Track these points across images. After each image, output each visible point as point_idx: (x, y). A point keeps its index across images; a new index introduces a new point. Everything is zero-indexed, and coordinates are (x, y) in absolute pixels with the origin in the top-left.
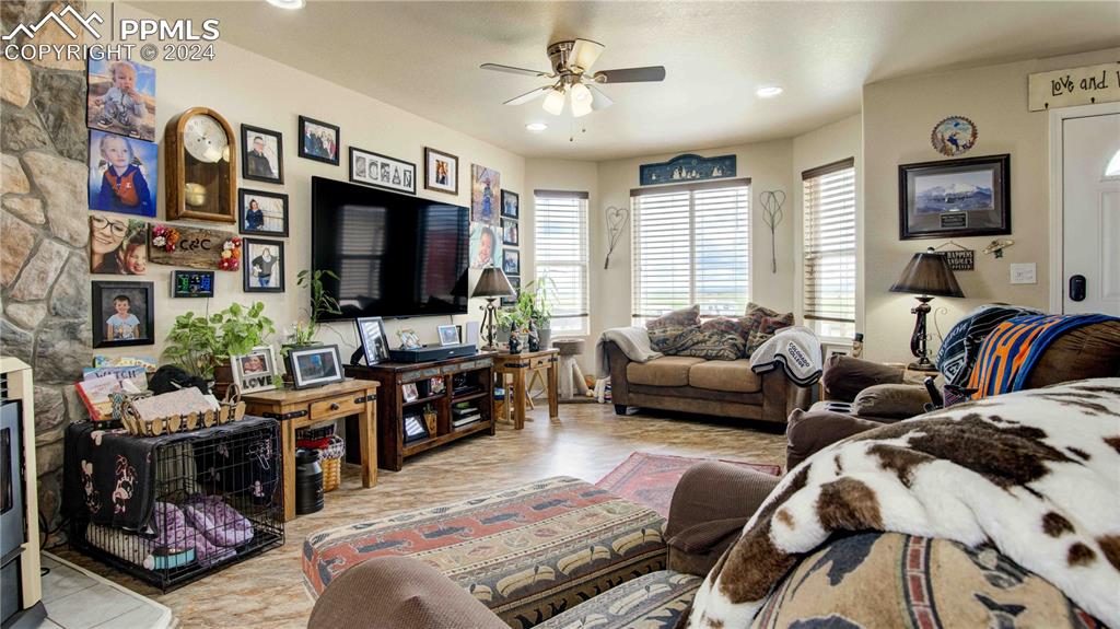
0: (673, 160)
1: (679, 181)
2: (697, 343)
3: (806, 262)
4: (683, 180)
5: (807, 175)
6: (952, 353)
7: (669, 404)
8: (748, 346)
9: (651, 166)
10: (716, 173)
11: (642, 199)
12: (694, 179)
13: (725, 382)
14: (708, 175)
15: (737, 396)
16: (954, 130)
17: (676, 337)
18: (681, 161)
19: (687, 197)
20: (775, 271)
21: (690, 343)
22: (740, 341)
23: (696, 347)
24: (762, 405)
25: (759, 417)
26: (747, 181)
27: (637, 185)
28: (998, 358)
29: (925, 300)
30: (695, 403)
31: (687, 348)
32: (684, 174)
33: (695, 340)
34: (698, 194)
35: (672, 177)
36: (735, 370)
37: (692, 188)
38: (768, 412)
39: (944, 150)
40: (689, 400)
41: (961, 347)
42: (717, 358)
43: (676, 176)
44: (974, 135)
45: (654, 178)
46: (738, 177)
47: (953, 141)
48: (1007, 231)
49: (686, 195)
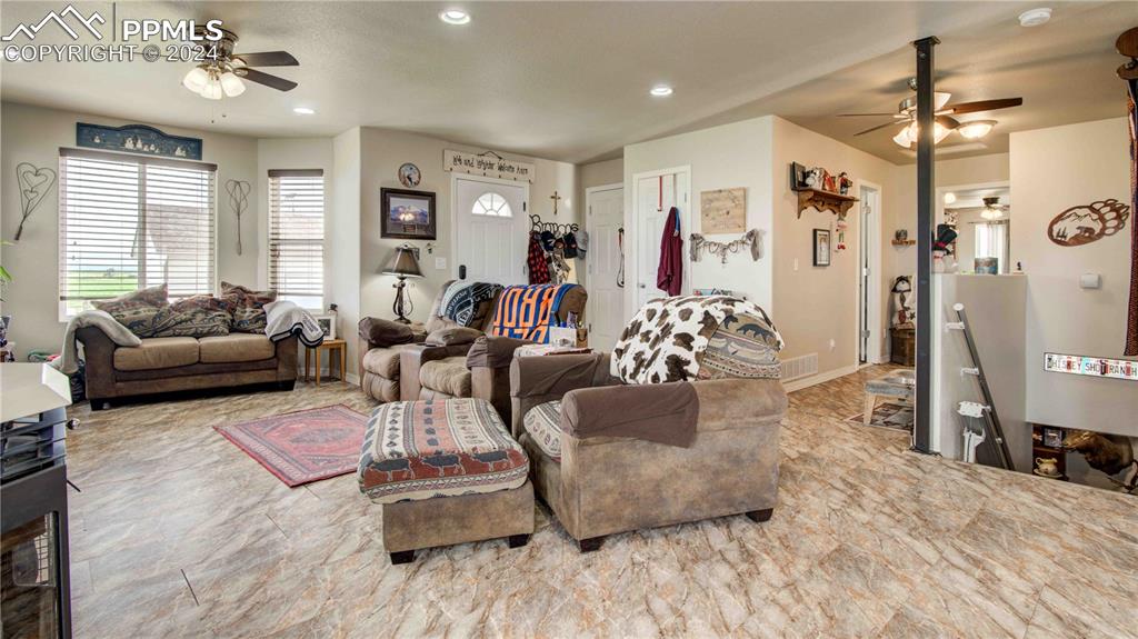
0: (126, 128)
1: (132, 151)
2: (180, 323)
3: (270, 247)
4: (139, 151)
5: (273, 173)
6: (461, 308)
7: (175, 385)
8: (237, 321)
9: (95, 127)
10: (178, 152)
11: (70, 161)
12: (153, 152)
13: (242, 354)
14: (171, 152)
15: (253, 364)
16: (411, 172)
17: (155, 318)
18: (136, 131)
19: (136, 169)
20: (240, 253)
21: (173, 322)
22: (229, 317)
23: (179, 326)
24: (276, 369)
25: (273, 379)
26: (212, 168)
27: (72, 144)
28: (528, 306)
29: (403, 279)
30: (206, 377)
31: (168, 329)
32: (139, 145)
33: (178, 319)
34: (150, 169)
35: (123, 143)
36: (251, 342)
37: (143, 161)
38: (283, 373)
39: (404, 183)
40: (199, 377)
41: (468, 303)
42: (209, 334)
43: (129, 144)
44: (420, 177)
45: (97, 141)
46: (204, 161)
47: (410, 179)
48: (434, 239)
49: (135, 167)
